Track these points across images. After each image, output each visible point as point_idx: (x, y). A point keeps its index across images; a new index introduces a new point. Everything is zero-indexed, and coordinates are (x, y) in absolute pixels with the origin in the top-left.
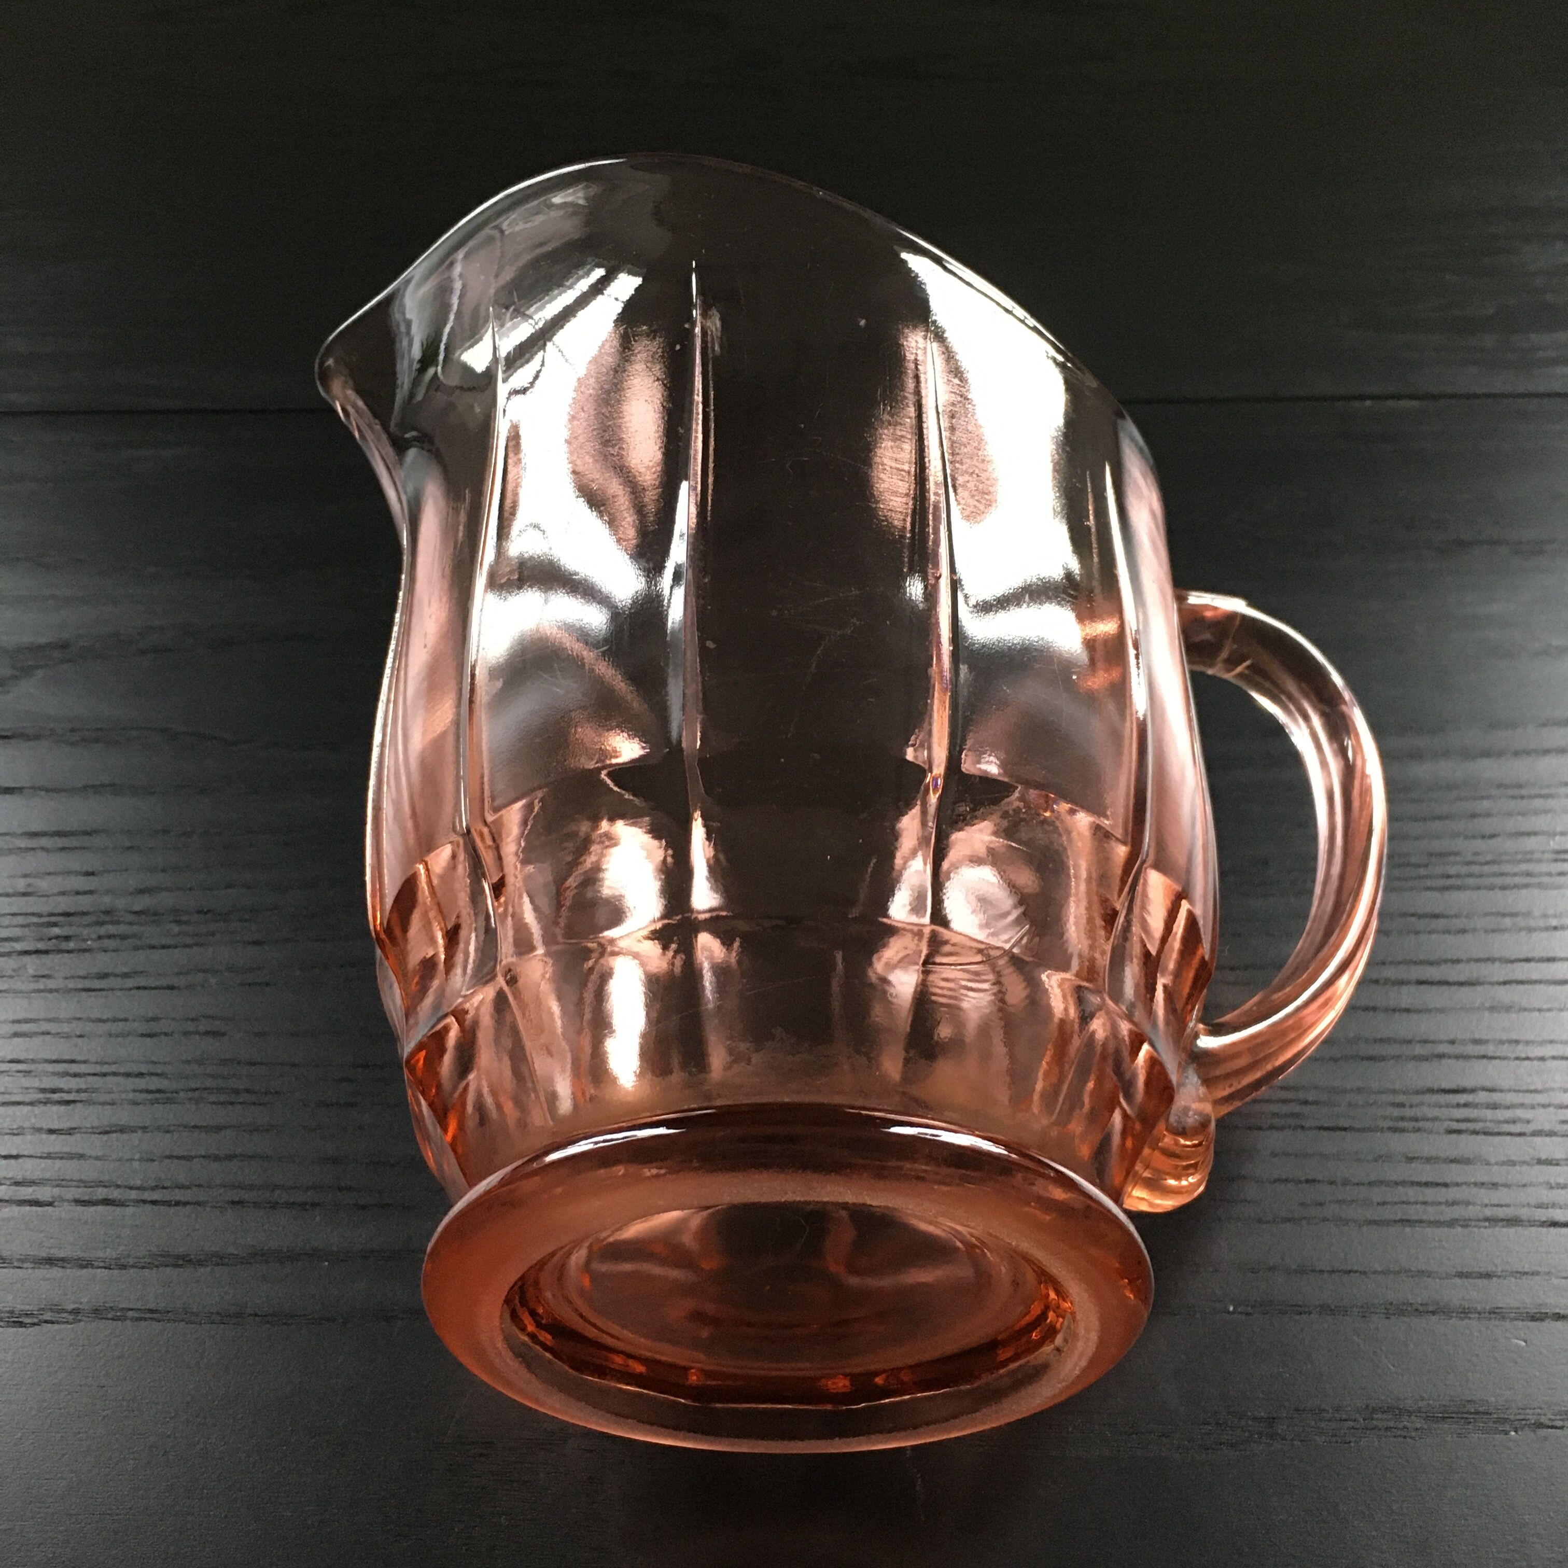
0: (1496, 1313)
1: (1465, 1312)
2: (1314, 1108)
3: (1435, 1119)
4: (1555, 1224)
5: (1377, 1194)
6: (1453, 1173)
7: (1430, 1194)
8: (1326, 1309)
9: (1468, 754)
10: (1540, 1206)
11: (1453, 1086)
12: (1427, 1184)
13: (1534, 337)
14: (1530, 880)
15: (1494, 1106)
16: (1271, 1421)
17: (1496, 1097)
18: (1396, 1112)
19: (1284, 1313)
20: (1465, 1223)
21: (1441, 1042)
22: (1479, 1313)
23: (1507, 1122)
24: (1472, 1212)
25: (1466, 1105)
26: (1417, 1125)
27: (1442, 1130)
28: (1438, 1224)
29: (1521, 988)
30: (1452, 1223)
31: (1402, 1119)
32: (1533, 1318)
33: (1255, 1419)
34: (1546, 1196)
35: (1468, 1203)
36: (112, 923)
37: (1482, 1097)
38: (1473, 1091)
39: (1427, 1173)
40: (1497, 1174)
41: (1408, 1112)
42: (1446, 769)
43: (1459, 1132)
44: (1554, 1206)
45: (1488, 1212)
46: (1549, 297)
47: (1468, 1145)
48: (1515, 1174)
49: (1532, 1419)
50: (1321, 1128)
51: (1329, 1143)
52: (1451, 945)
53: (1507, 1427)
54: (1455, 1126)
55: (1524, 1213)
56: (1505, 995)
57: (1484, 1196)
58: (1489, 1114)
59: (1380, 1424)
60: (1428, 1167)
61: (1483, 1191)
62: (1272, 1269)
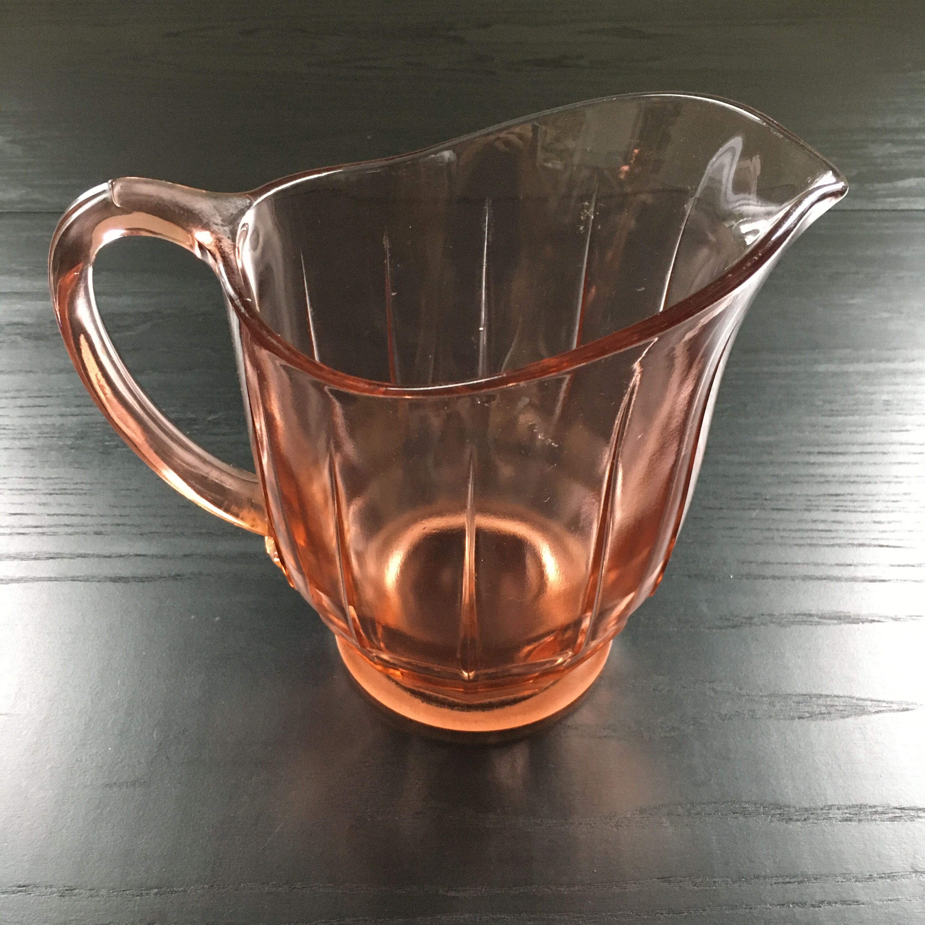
0: (854, 579)
1: (838, 579)
2: (769, 502)
3: (826, 506)
4: (881, 546)
5: (799, 534)
6: (835, 527)
7: (823, 534)
8: (774, 577)
9: (842, 361)
10: (874, 539)
11: (834, 493)
12: (822, 531)
13: (877, 186)
14: (871, 413)
15: (854, 501)
16: (751, 618)
17: (854, 497)
18: (809, 503)
19: (755, 579)
20: (839, 545)
21: (829, 476)
22: (846, 579)
23: (860, 507)
24: (842, 541)
25: (840, 500)
26: (818, 508)
27: (829, 509)
28: (828, 546)
29: (867, 456)
30: (833, 545)
31: (811, 506)
32: (871, 581)
33: (744, 618)
34: (877, 535)
35: (841, 538)
36: (197, 424)
37: (849, 498)
38: (843, 495)
39: (821, 526)
40: (854, 527)
41: (814, 503)
42: (832, 367)
43: (837, 511)
44: (881, 539)
45: (850, 542)
46: (884, 168)
47: (840, 516)
48: (863, 527)
49: (870, 618)
50: (773, 509)
51: (777, 515)
52: (834, 437)
53: (858, 621)
54: (836, 508)
55: (867, 542)
56: (858, 458)
57: (849, 535)
58: (851, 504)
59: (800, 620)
60: (823, 524)
61: (848, 533)
62: (751, 562)
